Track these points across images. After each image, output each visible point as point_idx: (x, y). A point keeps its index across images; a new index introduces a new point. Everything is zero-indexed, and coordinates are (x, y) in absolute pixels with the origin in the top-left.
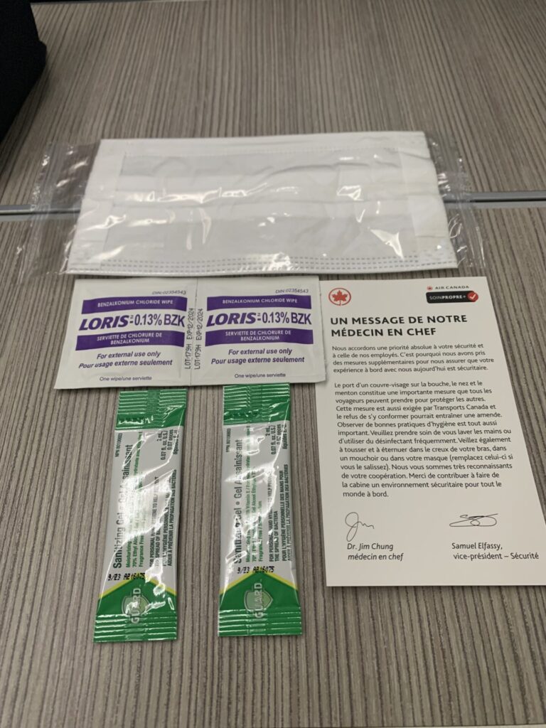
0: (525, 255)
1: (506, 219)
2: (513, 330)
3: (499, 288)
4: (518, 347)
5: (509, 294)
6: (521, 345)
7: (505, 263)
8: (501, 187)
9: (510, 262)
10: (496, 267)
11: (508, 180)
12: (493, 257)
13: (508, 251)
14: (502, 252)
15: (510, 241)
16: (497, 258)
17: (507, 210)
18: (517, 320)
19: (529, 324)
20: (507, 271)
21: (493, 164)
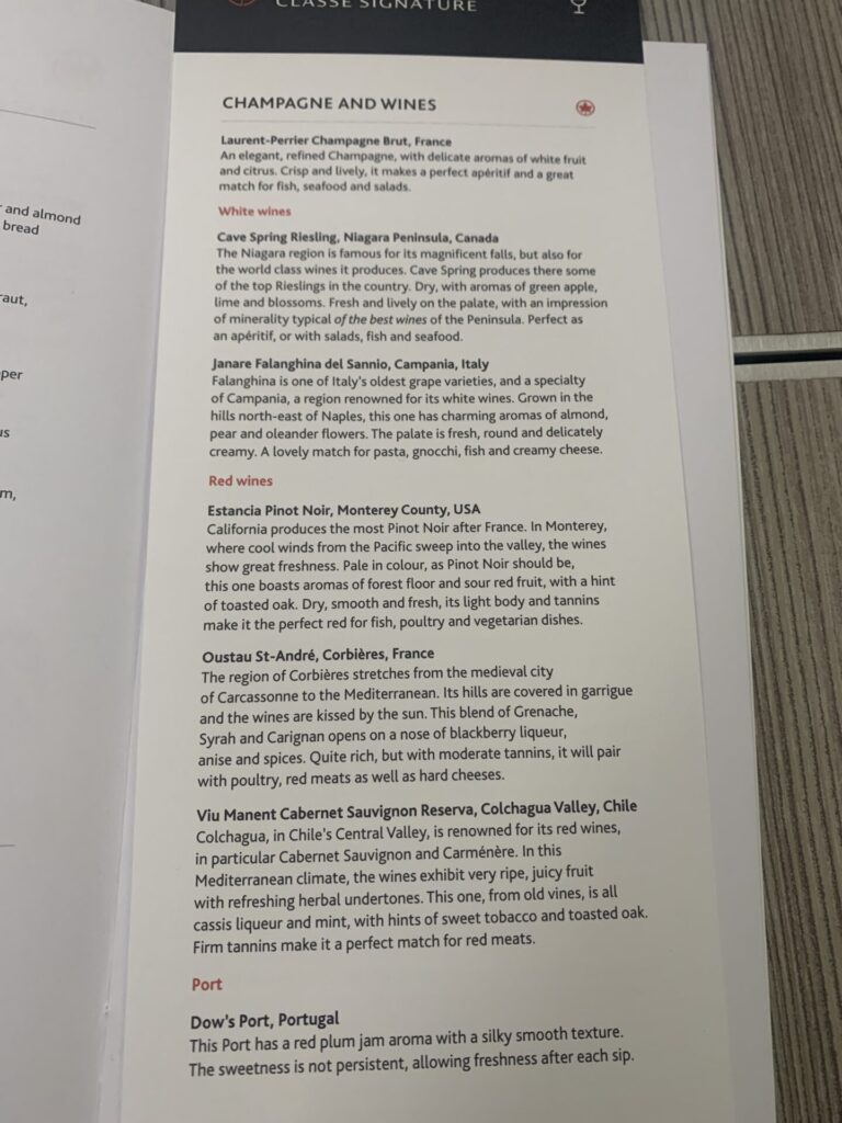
0: (826, 502)
1: (794, 406)
2: (791, 689)
3: (770, 584)
4: (797, 729)
5: (788, 601)
6: (803, 724)
7: (786, 521)
8: (789, 322)
9: (795, 520)
10: (766, 532)
11: (804, 302)
12: (762, 509)
13: (792, 489)
14: (781, 495)
15: (798, 466)
16: (769, 509)
17: (797, 382)
18: (800, 663)
19: (822, 674)
20: (788, 544)
21: (776, 256)
